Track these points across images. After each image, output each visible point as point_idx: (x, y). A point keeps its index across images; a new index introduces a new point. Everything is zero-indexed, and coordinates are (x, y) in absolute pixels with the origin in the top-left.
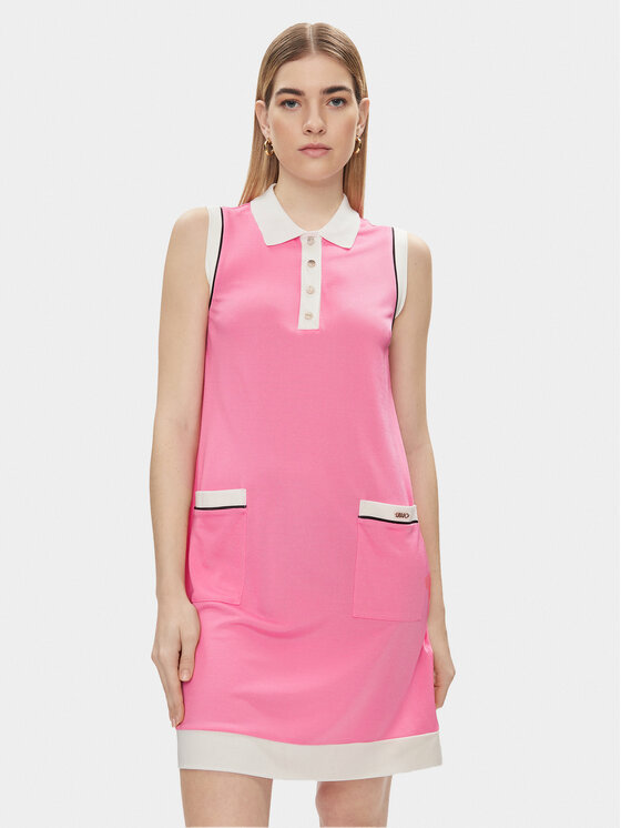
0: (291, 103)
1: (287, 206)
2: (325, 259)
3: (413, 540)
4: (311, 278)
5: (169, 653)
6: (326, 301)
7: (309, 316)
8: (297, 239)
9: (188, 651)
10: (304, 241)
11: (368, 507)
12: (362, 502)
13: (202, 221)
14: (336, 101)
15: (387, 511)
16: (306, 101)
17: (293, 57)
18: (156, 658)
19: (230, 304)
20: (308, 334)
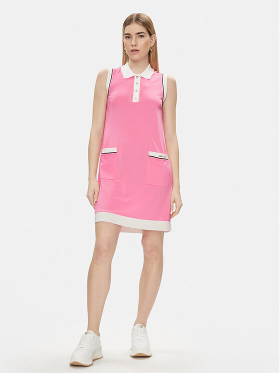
0: (129, 37)
1: (131, 67)
2: (141, 82)
3: (165, 163)
4: (137, 87)
5: (91, 194)
6: (141, 94)
7: (136, 98)
8: (133, 76)
9: (96, 193)
10: (135, 77)
11: (151, 153)
12: (149, 152)
13: (106, 72)
14: (141, 36)
15: (157, 155)
16: (132, 37)
17: (129, 24)
18: (88, 196)
19: (113, 95)
20: (135, 103)
